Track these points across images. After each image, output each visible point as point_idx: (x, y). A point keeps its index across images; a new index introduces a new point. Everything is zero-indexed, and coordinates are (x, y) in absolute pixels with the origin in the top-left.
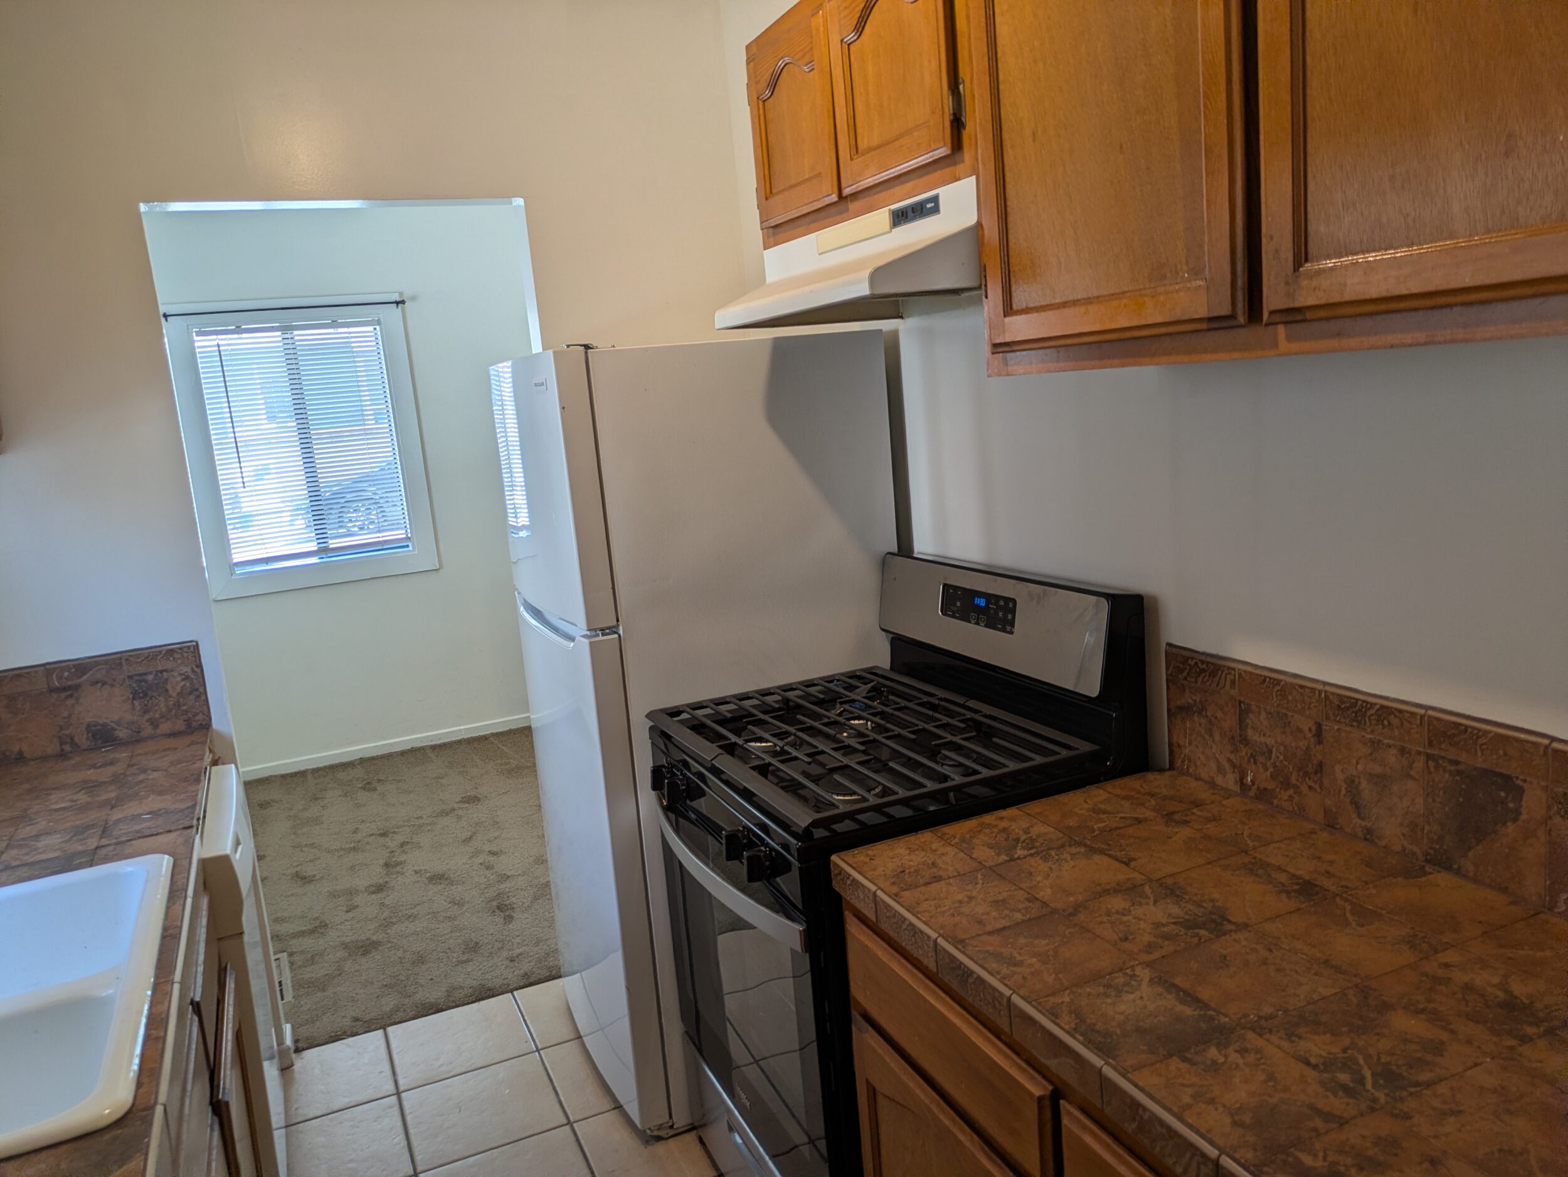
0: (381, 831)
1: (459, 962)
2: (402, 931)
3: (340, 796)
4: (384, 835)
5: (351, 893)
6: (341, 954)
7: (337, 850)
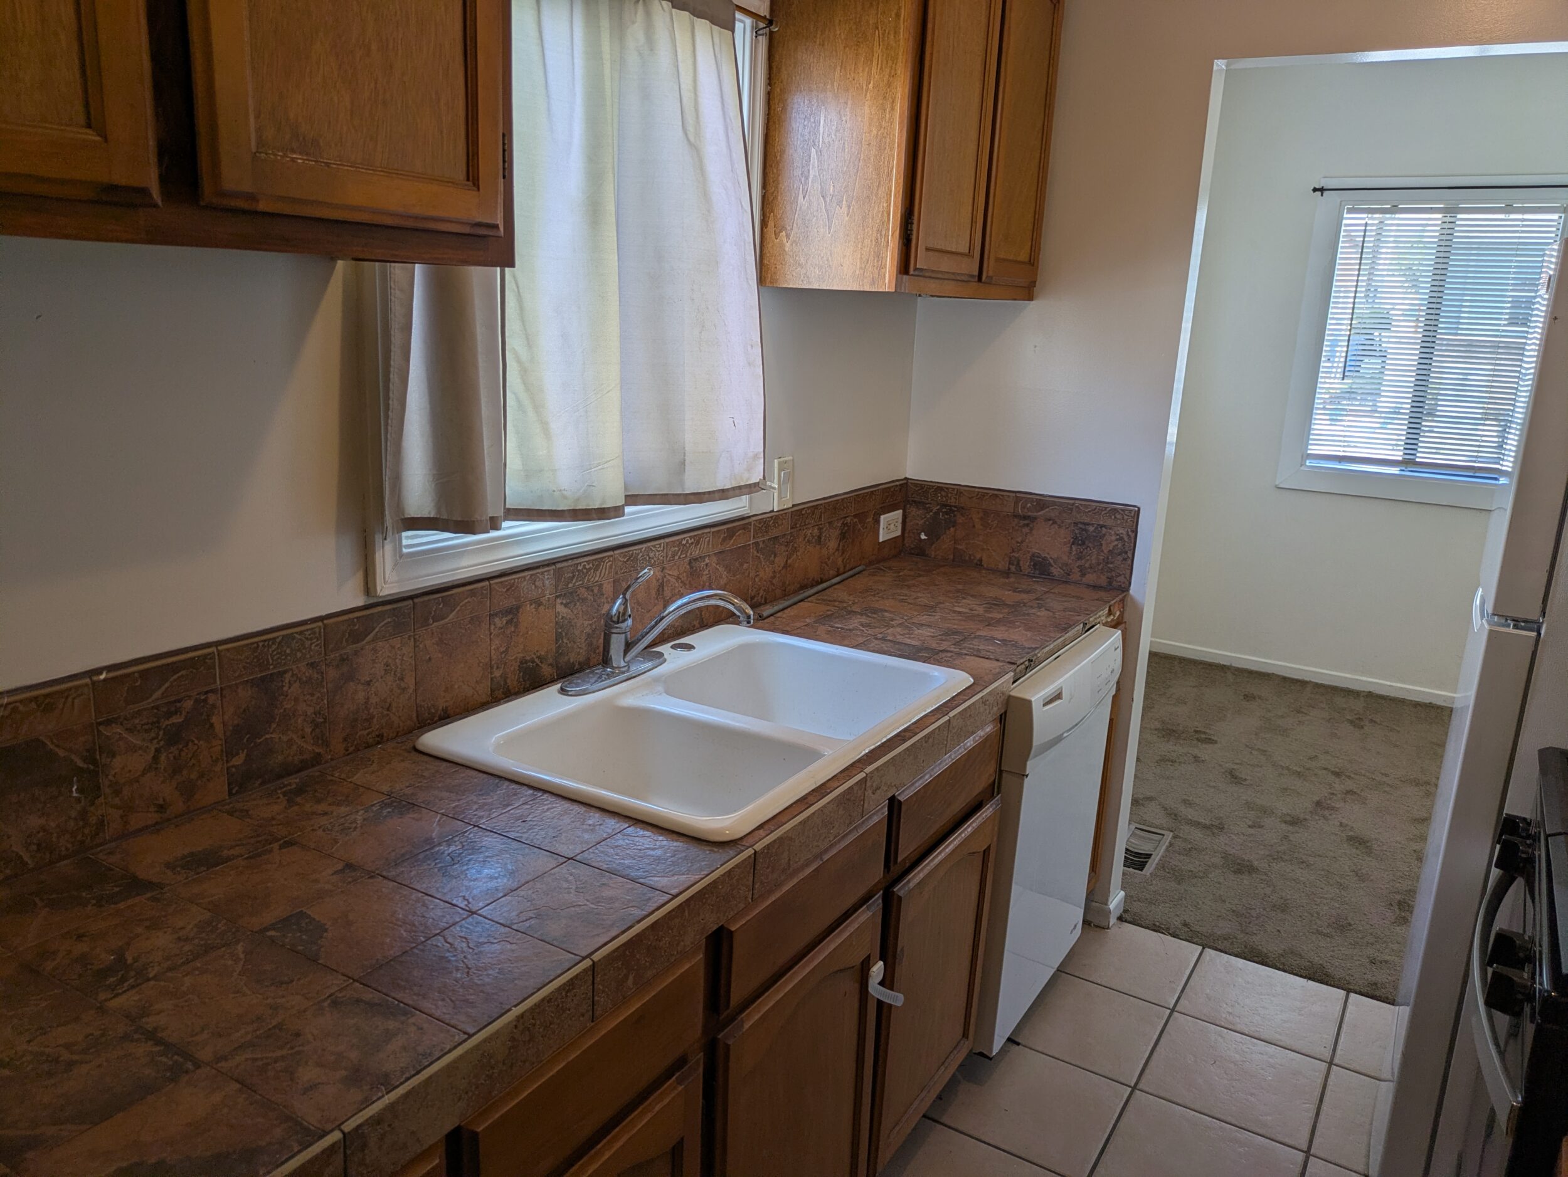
0: (1337, 770)
1: (1317, 930)
2: (1285, 871)
3: (1323, 719)
4: (1337, 774)
5: (1265, 811)
6: (1218, 860)
7: (1282, 767)
